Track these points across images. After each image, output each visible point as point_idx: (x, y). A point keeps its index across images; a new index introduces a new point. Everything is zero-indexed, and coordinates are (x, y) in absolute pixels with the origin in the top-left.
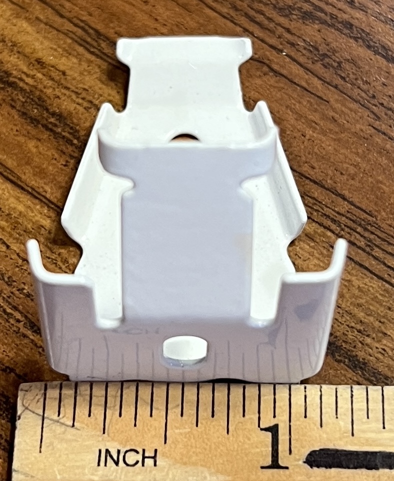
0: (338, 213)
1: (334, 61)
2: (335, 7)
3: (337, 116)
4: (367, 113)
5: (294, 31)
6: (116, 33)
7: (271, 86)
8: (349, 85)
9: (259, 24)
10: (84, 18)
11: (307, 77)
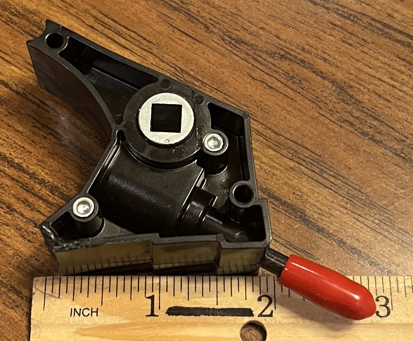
0: (305, 156)
1: (298, 80)
2: (295, 52)
3: (301, 108)
4: (315, 105)
5: (277, 65)
6: (191, 69)
7: (268, 93)
8: (305, 92)
9: (260, 62)
10: (174, 63)
11: (285, 88)
